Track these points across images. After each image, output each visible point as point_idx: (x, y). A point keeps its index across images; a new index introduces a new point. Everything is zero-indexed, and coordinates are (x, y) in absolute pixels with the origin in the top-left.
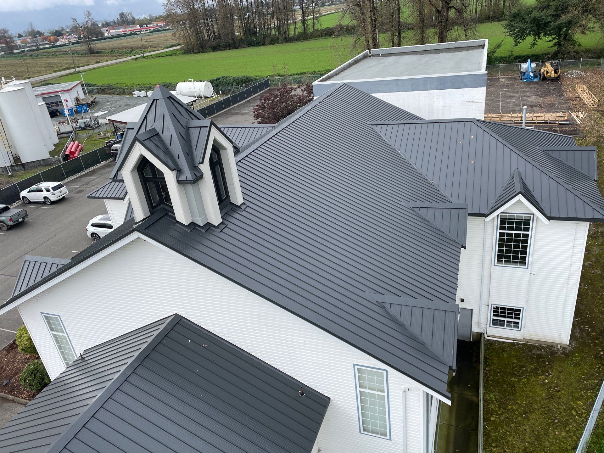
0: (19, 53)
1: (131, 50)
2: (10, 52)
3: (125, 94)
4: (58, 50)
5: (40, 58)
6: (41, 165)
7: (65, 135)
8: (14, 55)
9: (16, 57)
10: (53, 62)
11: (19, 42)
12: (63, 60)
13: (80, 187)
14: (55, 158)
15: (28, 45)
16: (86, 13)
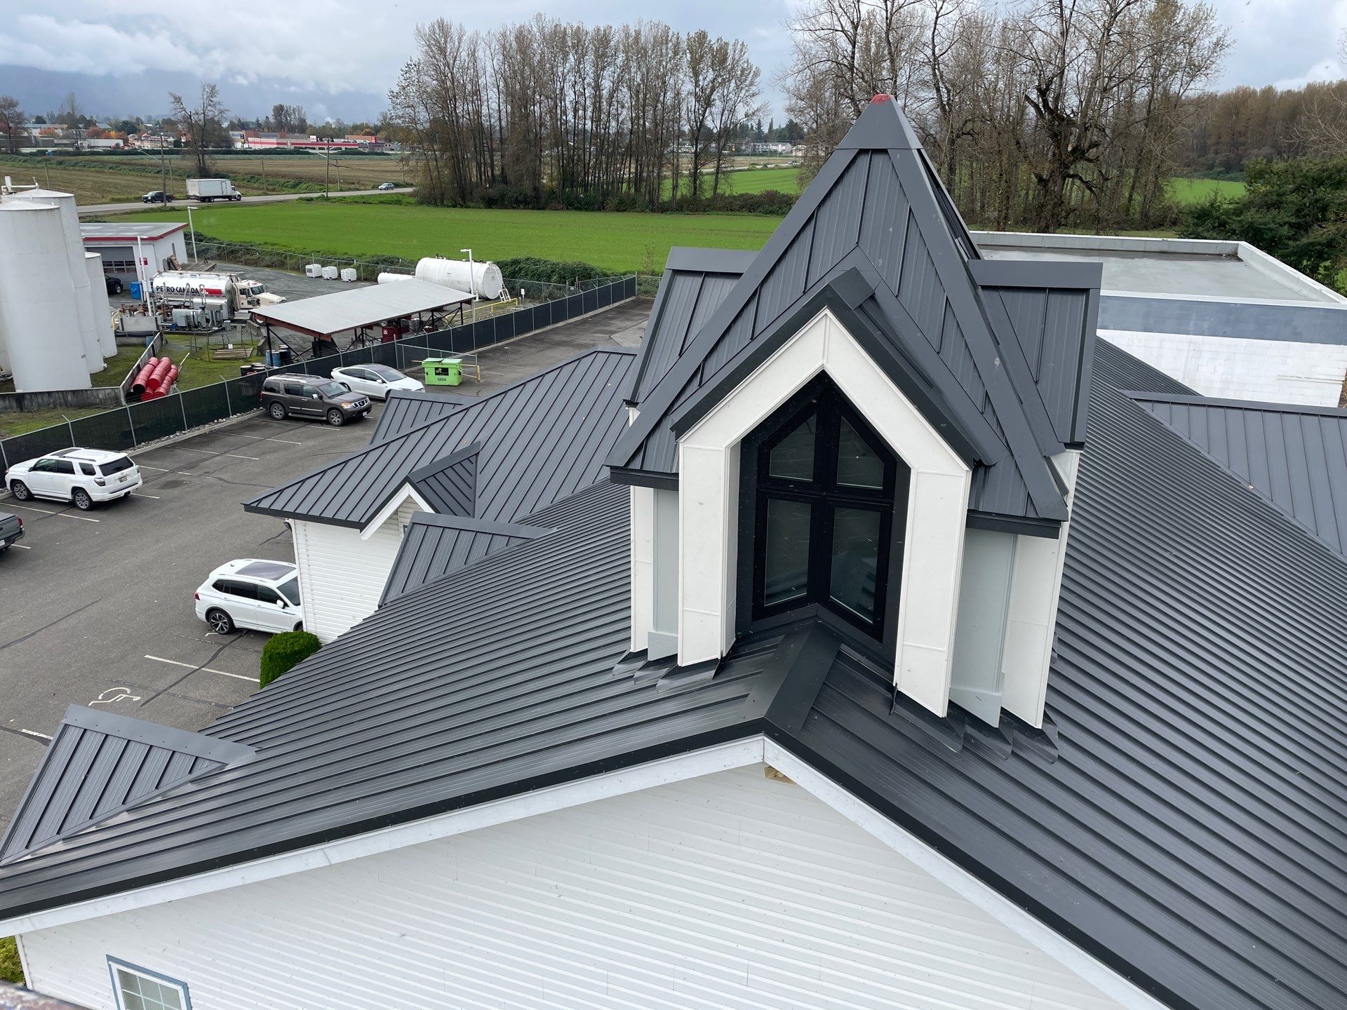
0: (32, 154)
1: (297, 183)
2: (12, 151)
3: (286, 269)
4: (125, 161)
5: (79, 170)
6: (67, 405)
7: (134, 340)
8: (20, 157)
9: (25, 161)
10: (111, 183)
11: (36, 132)
12: (136, 181)
13: (173, 472)
14: (105, 391)
15: (56, 141)
16: (207, 90)
